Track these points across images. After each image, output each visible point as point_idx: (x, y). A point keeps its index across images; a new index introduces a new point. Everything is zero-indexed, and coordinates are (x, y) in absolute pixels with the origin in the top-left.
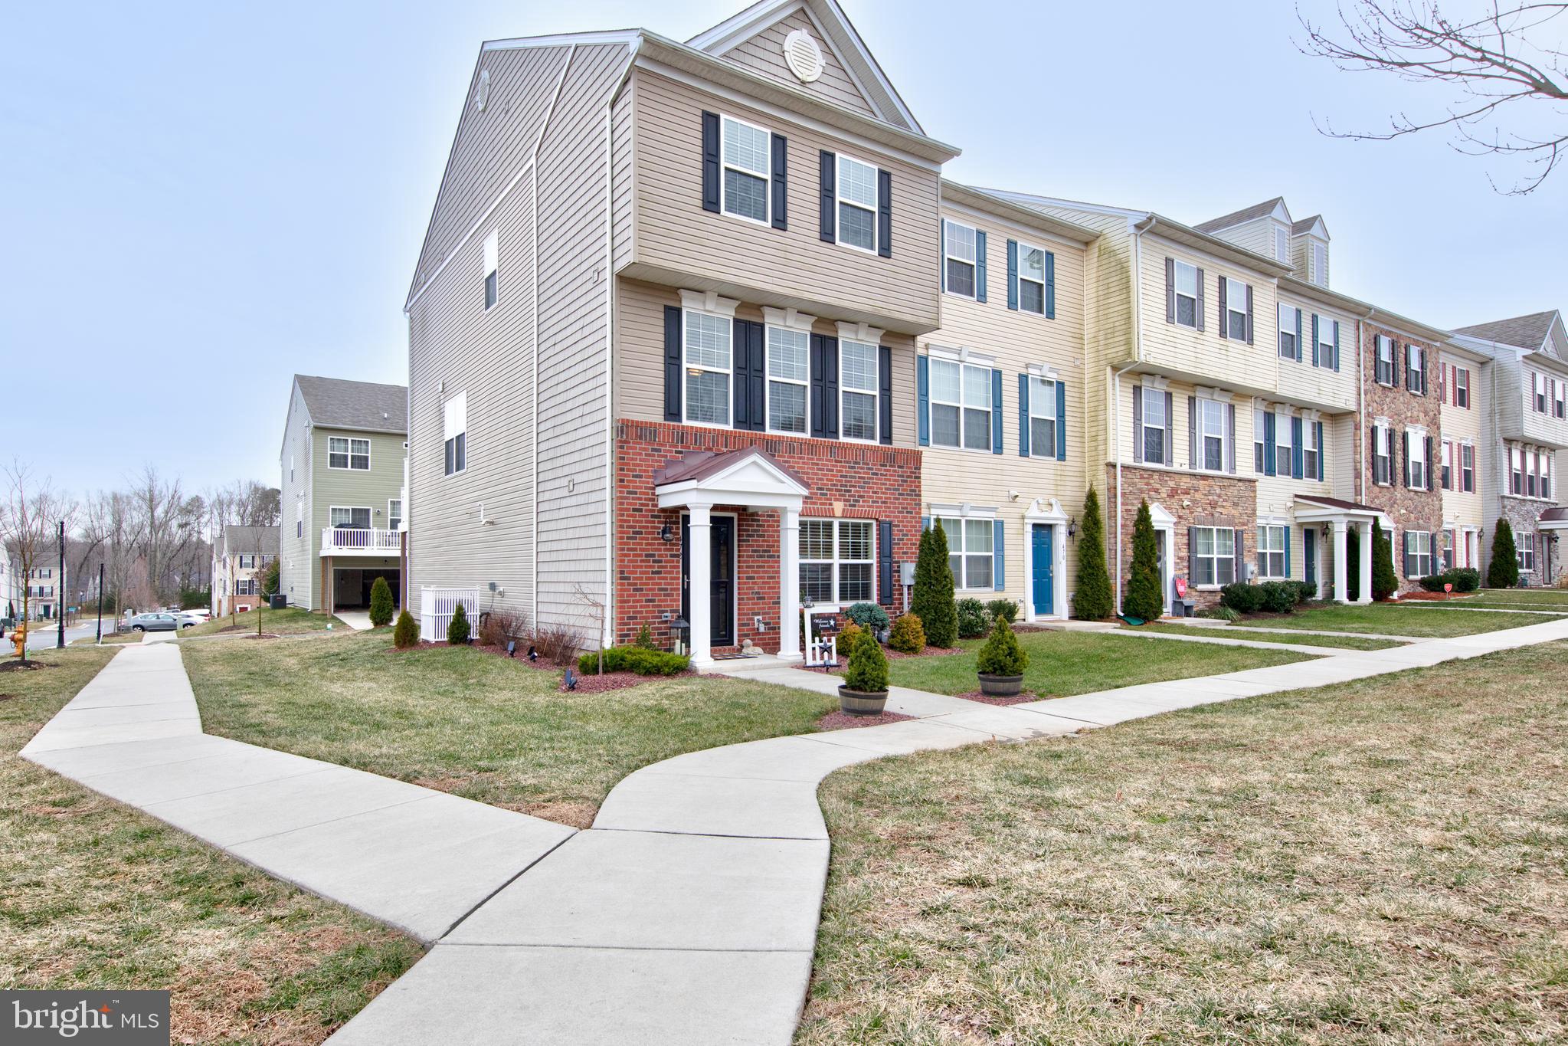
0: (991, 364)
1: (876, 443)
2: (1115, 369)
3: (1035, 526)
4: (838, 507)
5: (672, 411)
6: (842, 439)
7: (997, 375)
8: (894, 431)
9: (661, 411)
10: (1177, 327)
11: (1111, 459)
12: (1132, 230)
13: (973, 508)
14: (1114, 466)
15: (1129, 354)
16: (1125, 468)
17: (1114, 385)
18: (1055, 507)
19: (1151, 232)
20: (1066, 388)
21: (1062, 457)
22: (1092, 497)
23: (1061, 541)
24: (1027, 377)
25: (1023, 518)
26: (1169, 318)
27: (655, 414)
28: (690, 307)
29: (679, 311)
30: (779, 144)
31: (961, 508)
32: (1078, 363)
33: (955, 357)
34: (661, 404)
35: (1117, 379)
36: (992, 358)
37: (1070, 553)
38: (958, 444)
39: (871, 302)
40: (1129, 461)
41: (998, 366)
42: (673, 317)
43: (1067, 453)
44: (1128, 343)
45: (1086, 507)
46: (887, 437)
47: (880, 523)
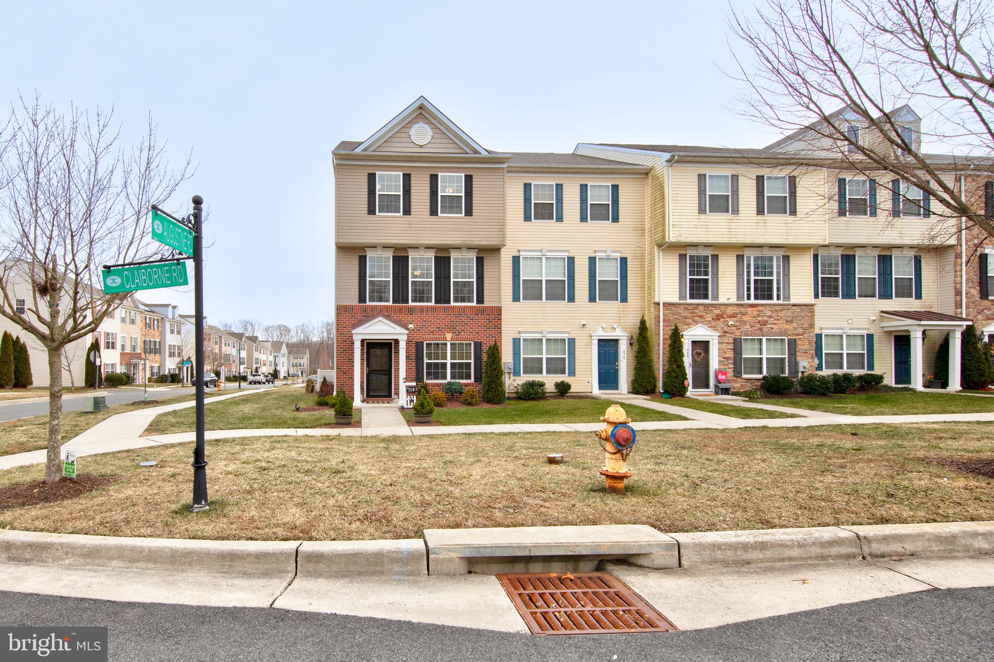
0: (566, 254)
1: (474, 304)
2: (660, 246)
3: (599, 340)
4: (449, 336)
5: (362, 299)
6: (453, 304)
7: (571, 261)
8: (485, 297)
9: (357, 299)
10: (708, 215)
11: (657, 300)
12: (665, 164)
13: (549, 332)
14: (658, 304)
15: (664, 238)
16: (667, 305)
17: (659, 256)
18: (617, 329)
19: (677, 162)
20: (628, 260)
21: (624, 299)
22: (643, 323)
23: (623, 348)
24: (595, 258)
25: (591, 336)
26: (702, 210)
27: (354, 301)
28: (370, 254)
29: (366, 256)
30: (407, 178)
31: (541, 332)
32: (640, 245)
33: (539, 254)
34: (357, 296)
35: (661, 253)
36: (568, 251)
37: (631, 355)
38: (542, 300)
39: (460, 239)
40: (675, 299)
41: (571, 255)
42: (362, 260)
43: (629, 298)
44: (664, 231)
45: (640, 328)
46: (480, 300)
47: (475, 343)
